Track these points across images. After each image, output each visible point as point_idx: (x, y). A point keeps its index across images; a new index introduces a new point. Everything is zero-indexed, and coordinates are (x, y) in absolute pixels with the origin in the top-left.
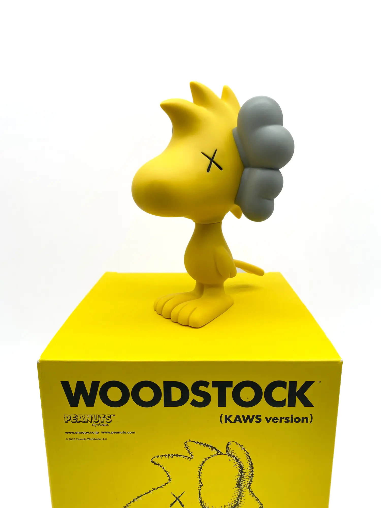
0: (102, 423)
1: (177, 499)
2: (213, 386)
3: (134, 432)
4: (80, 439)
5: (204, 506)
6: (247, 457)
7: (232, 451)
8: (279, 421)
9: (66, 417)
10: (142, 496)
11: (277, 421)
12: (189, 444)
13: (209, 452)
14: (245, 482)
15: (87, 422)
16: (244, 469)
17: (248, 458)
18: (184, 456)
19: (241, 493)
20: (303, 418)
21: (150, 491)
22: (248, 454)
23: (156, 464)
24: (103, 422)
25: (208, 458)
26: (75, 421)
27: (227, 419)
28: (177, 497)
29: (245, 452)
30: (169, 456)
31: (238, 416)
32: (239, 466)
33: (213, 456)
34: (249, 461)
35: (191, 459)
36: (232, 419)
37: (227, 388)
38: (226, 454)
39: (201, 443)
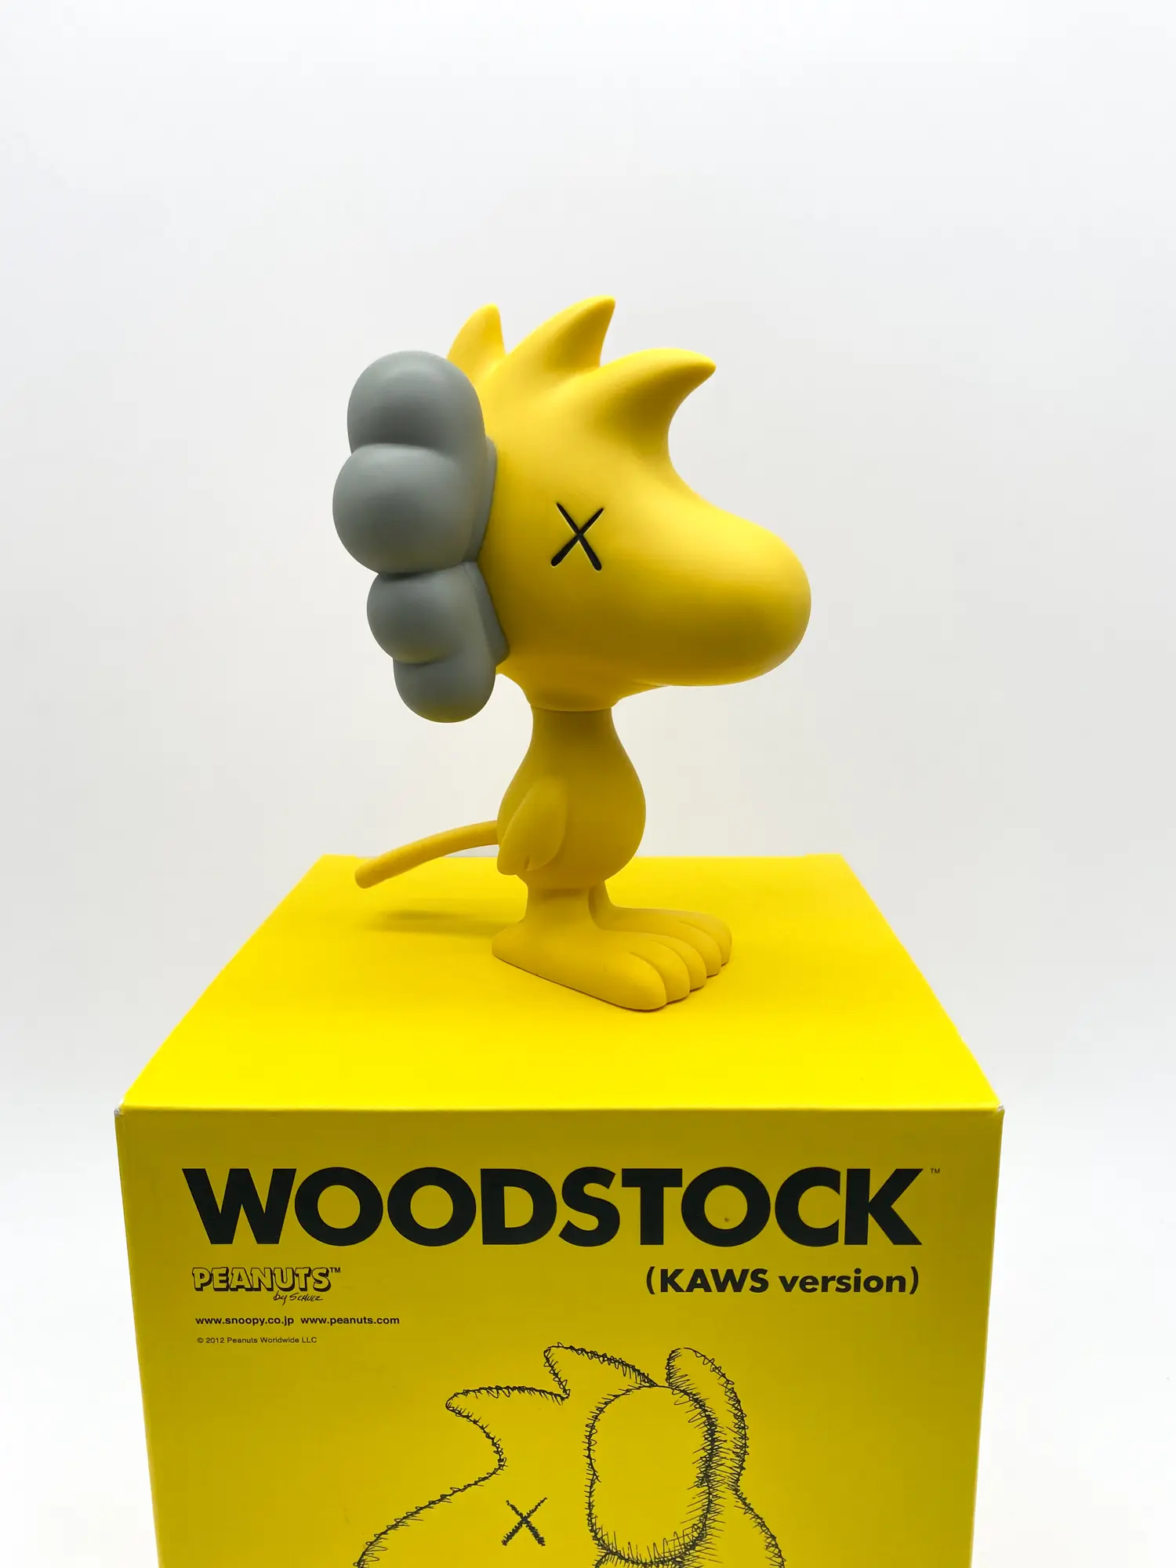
0: (303, 1293)
1: (525, 1520)
2: (625, 1185)
3: (396, 1320)
4: (240, 1341)
5: (604, 1542)
6: (728, 1394)
7: (682, 1377)
8: (819, 1287)
9: (197, 1276)
10: (421, 1511)
11: (814, 1286)
12: (557, 1355)
13: (618, 1379)
14: (724, 1470)
15: (259, 1289)
16: (718, 1429)
17: (730, 1398)
18: (544, 1391)
19: (710, 1502)
20: (890, 1280)
21: (443, 1497)
22: (729, 1386)
23: (460, 1413)
24: (305, 1289)
25: (613, 1398)
26: (224, 1285)
27: (668, 1280)
28: (525, 1514)
29: (723, 1380)
30: (500, 1391)
31: (699, 1273)
32: (704, 1423)
33: (628, 1391)
34: (733, 1405)
35: (563, 1399)
36: (683, 1280)
37: (666, 1190)
38: (667, 1385)
39: (591, 1352)
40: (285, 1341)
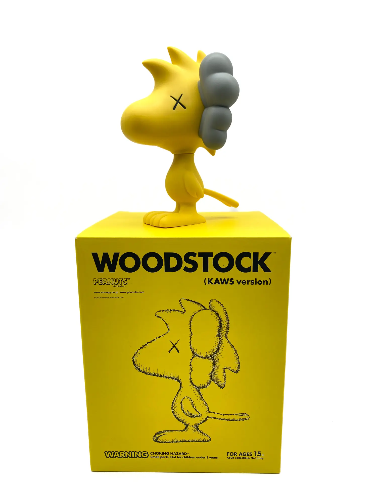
0: (121, 285)
1: (174, 346)
2: (199, 256)
3: (143, 292)
4: (105, 298)
5: (194, 352)
6: (224, 312)
7: (213, 307)
8: (246, 283)
9: (95, 281)
10: (149, 344)
11: (245, 283)
12: (183, 301)
13: (197, 308)
14: (223, 333)
15: (110, 284)
16: (222, 321)
17: (225, 313)
18: (179, 311)
19: (220, 341)
20: (264, 281)
21: (154, 339)
22: (225, 310)
23: (158, 317)
24: (121, 284)
25: (196, 313)
26: (101, 283)
27: (210, 281)
28: (174, 344)
29: (223, 308)
30: (168, 311)
31: (217, 279)
32: (218, 319)
33: (200, 311)
34: (226, 315)
35: (184, 313)
36: (213, 281)
37: (209, 258)
38: (209, 309)
39: (191, 300)
40: (116, 298)
